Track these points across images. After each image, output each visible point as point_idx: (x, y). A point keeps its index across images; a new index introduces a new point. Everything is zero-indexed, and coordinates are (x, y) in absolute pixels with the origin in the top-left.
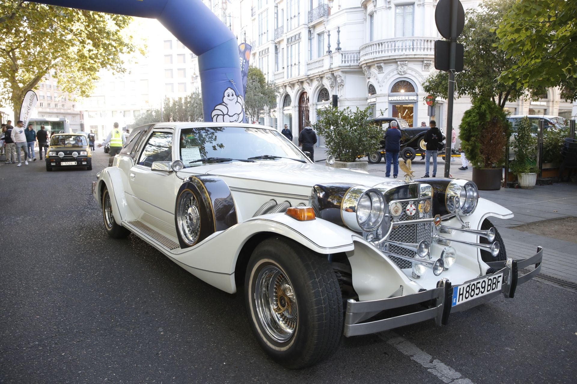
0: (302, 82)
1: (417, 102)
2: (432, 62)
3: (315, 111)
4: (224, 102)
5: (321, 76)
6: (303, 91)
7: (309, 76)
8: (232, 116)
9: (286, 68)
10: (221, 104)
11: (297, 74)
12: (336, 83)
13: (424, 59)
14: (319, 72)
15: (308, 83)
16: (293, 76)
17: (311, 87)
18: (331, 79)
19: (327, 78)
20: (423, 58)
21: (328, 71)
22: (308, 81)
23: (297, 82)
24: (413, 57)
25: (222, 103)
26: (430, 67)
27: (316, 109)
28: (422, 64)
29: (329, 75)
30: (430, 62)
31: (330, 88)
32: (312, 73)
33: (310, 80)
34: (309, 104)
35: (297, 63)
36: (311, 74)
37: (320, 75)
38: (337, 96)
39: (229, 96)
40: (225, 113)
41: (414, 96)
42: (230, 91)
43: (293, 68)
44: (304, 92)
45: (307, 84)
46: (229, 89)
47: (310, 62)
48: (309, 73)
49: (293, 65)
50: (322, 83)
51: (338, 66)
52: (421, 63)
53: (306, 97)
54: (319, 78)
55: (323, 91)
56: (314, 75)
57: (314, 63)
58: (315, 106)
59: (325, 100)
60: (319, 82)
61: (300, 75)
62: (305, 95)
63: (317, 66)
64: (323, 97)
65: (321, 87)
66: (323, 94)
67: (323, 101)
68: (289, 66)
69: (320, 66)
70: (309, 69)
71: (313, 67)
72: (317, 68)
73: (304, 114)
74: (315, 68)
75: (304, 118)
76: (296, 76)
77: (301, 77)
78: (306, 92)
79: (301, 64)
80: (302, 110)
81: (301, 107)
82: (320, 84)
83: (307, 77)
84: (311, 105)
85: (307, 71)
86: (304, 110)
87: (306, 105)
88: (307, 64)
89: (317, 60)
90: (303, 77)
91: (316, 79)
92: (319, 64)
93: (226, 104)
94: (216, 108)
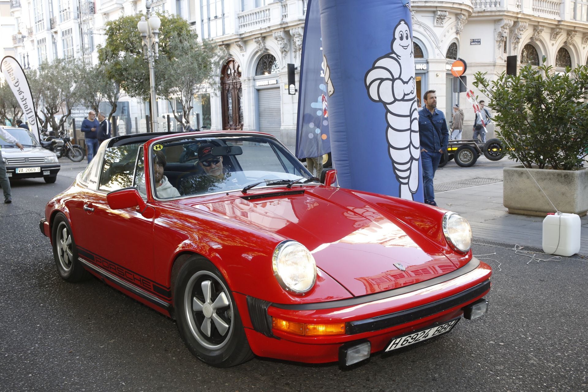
0: (228, 46)
1: (428, 72)
2: (447, 13)
3: (252, 90)
4: (393, 52)
5: (263, 35)
6: (228, 58)
7: (243, 36)
8: (407, 83)
9: (198, 23)
10: (387, 56)
11: (220, 33)
12: (290, 46)
13: (438, 9)
14: (261, 29)
15: (240, 47)
16: (213, 35)
17: (244, 53)
18: (283, 39)
19: (276, 39)
20: (436, 7)
21: (279, 27)
22: (240, 43)
23: (220, 45)
24: (423, 4)
25: (390, 54)
26: (444, 21)
27: (254, 86)
28: (434, 17)
29: (281, 34)
30: (445, 13)
31: (280, 53)
33: (243, 41)
34: (242, 79)
35: (219, 15)
36: (245, 33)
37: (261, 34)
38: (293, 65)
40: (396, 76)
41: (423, 63)
42: (403, 27)
43: (212, 23)
44: (231, 61)
45: (238, 49)
46: (402, 23)
47: (256, 11)
48: (242, 31)
49: (212, 17)
50: (265, 46)
51: (297, 19)
52: (432, 15)
53: (234, 68)
54: (260, 39)
55: (266, 57)
56: (251, 34)
57: (251, 14)
58: (252, 81)
59: (270, 73)
60: (260, 44)
61: (226, 33)
62: (231, 65)
63: (257, 20)
64: (265, 67)
65: (262, 52)
66: (265, 62)
67: (266, 74)
68: (206, 20)
69: (262, 19)
70: (242, 24)
71: (250, 22)
72: (256, 22)
73: (230, 95)
74: (254, 23)
75: (230, 101)
76: (218, 35)
77: (228, 37)
78: (234, 61)
79: (228, 17)
80: (227, 88)
81: (225, 83)
82: (261, 47)
83: (239, 37)
84: (245, 80)
85: (238, 28)
86: (231, 88)
87: (234, 81)
88: (238, 17)
89: (257, 10)
90: (231, 36)
91: (254, 40)
92: (260, 17)
93: (397, 56)
94: (376, 65)
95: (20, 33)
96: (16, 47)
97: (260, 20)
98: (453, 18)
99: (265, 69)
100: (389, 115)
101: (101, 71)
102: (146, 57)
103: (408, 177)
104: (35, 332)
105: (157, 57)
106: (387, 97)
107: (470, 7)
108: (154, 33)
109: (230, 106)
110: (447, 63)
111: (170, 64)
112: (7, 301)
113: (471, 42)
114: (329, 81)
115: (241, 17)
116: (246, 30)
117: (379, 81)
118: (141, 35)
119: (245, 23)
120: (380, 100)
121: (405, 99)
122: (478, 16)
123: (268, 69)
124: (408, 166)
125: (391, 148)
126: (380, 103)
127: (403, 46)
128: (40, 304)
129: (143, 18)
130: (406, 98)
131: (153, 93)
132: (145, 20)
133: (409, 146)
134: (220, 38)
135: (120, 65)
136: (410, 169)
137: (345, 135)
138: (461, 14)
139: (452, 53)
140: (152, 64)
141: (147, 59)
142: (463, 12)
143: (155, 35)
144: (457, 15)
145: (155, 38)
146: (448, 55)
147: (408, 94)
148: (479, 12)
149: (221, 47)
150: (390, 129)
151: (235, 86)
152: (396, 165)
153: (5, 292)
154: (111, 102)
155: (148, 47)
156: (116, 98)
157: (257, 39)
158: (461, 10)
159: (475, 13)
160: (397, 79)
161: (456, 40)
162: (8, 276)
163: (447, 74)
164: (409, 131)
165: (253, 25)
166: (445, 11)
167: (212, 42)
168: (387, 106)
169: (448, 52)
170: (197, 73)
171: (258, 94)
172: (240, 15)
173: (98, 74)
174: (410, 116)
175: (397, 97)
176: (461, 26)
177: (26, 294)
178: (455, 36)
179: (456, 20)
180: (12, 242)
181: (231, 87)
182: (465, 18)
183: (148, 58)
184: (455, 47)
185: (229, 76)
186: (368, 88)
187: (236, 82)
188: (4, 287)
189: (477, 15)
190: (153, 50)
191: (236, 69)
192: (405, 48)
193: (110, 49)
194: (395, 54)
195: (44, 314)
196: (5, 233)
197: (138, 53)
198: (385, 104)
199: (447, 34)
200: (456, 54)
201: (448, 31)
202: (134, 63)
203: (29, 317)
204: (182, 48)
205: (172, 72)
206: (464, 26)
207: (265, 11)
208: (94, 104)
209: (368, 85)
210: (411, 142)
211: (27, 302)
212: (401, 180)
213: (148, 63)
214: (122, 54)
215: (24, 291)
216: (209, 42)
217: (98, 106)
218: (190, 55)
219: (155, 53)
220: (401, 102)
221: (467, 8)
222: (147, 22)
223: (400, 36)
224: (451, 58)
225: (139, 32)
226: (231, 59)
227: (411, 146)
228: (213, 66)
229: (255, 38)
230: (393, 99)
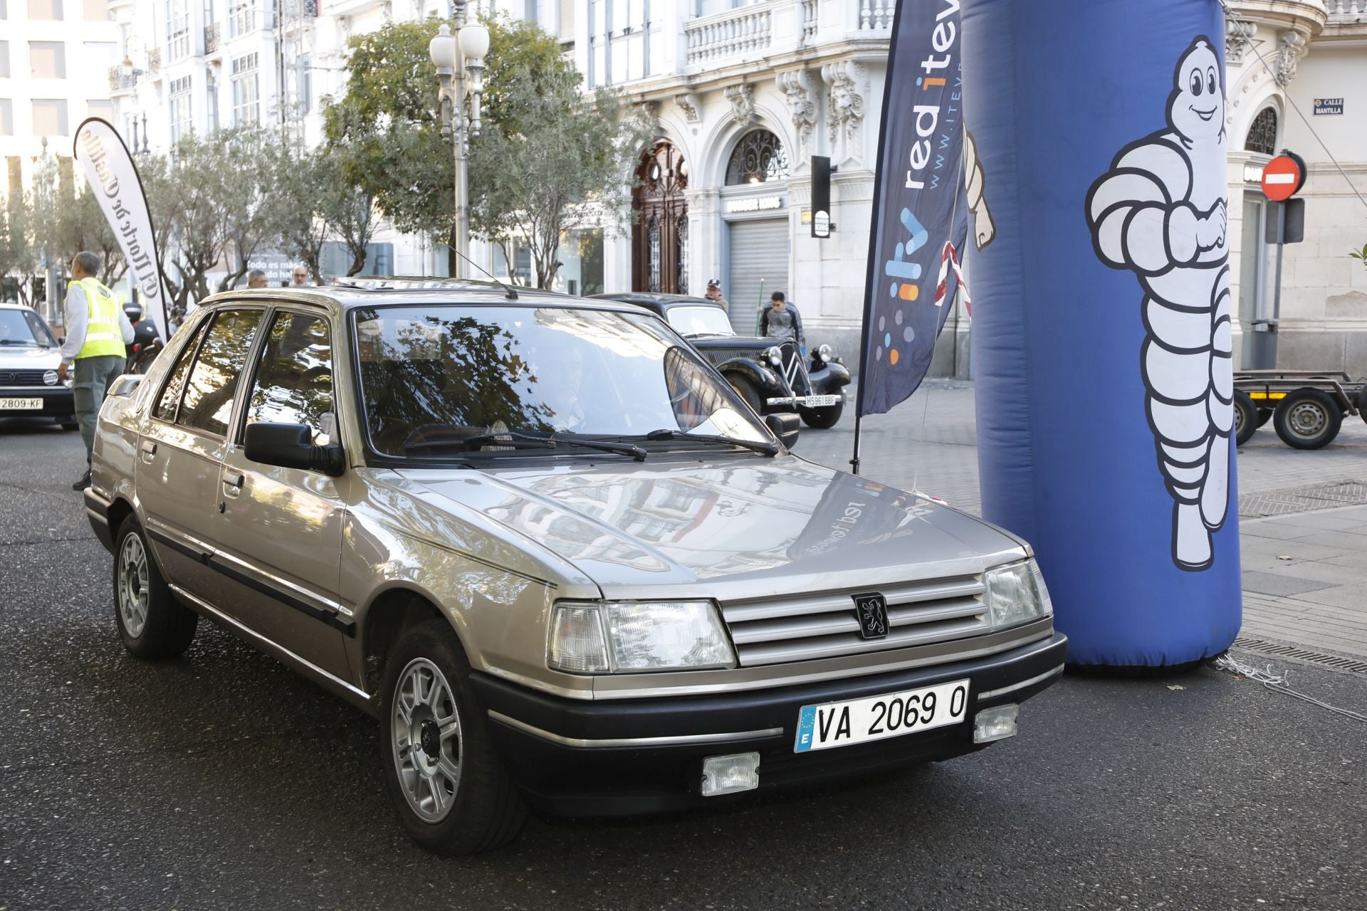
0: (655, 106)
2: (1255, 28)
3: (714, 223)
5: (751, 80)
6: (656, 139)
7: (697, 81)
8: (1206, 215)
9: (581, 45)
10: (1155, 138)
11: (637, 72)
12: (821, 109)
14: (744, 64)
15: (687, 108)
17: (698, 126)
18: (802, 91)
19: (785, 90)
21: (794, 59)
22: (687, 99)
23: (636, 104)
26: (1246, 48)
27: (720, 212)
29: (799, 77)
30: (1248, 27)
31: (792, 129)
32: (707, 69)
33: (697, 94)
34: (688, 193)
35: (637, 25)
36: (704, 73)
37: (745, 76)
38: (828, 160)
39: (1197, 90)
40: (1177, 196)
43: (618, 47)
44: (660, 145)
45: (682, 113)
46: (1202, 45)
47: (735, 16)
48: (695, 67)
49: (618, 32)
50: (753, 109)
51: (841, 38)
53: (669, 164)
54: (741, 89)
55: (755, 138)
56: (717, 76)
57: (719, 25)
58: (714, 199)
59: (762, 178)
60: (740, 104)
61: (652, 73)
62: (662, 157)
63: (735, 41)
64: (750, 164)
65: (745, 123)
66: (752, 151)
67: (754, 182)
68: (600, 39)
69: (749, 37)
70: (696, 50)
71: (716, 45)
72: (734, 46)
73: (655, 234)
74: (727, 47)
75: (655, 249)
76: (630, 78)
77: (655, 83)
78: (668, 146)
79: (659, 30)
80: (649, 217)
81: (645, 204)
82: (743, 112)
83: (685, 82)
84: (697, 197)
85: (683, 58)
86: (658, 216)
87: (669, 198)
88: (686, 32)
89: (737, 13)
90: (665, 81)
91: (725, 93)
92: (744, 32)
93: (1183, 138)
94: (1121, 165)
95: (130, 63)
96: (117, 98)
97: (742, 39)
98: (1269, 43)
99: (750, 169)
100: (1152, 306)
101: (331, 164)
102: (448, 130)
103: (1201, 484)
104: (162, 898)
105: (475, 130)
106: (1148, 256)
107: (1318, 11)
108: (471, 69)
109: (655, 262)
110: (1248, 164)
111: (509, 150)
112: (85, 792)
113: (1316, 107)
114: (982, 204)
115: (693, 31)
116: (704, 67)
117: (1127, 209)
118: (438, 72)
119: (702, 48)
120: (1129, 263)
121: (1199, 260)
122: (1339, 37)
123: (759, 169)
124: (1200, 451)
125: (1152, 399)
126: (1129, 272)
127: (1199, 112)
128: (173, 806)
129: (445, 28)
130: (1204, 257)
131: (460, 225)
132: (448, 34)
133: (1205, 396)
134: (637, 86)
135: (378, 148)
136: (1205, 459)
137: (1021, 359)
138: (1291, 30)
139: (1262, 136)
140: (461, 149)
141: (450, 135)
142: (1298, 26)
143: (473, 74)
144: (1280, 33)
145: (473, 81)
146: (1252, 142)
147: (1209, 248)
148: (1342, 26)
149: (636, 109)
150: (1153, 344)
151: (671, 211)
152: (1166, 448)
153: (79, 763)
154: (351, 245)
155: (455, 104)
156: (365, 235)
157: (733, 91)
158: (1294, 18)
159: (1331, 27)
160: (1179, 204)
161: (1275, 102)
162: (87, 715)
163: (1246, 192)
164: (1208, 353)
165: (723, 53)
166: (1249, 23)
167: (620, 95)
168: (1150, 280)
169: (1251, 133)
170: (579, 175)
171: (731, 234)
172: (692, 27)
173: (324, 171)
174: (1212, 309)
175: (1178, 257)
176: (1289, 63)
177: (134, 774)
178: (1271, 89)
179: (1278, 47)
180: (96, 614)
181: (660, 212)
182: (1303, 42)
183: (453, 132)
184: (1272, 121)
185: (654, 184)
186: (1095, 227)
187: (674, 201)
188: (77, 749)
189: (1335, 32)
190: (466, 113)
191: (674, 167)
192: (1205, 115)
193: (356, 107)
194: (1178, 133)
195: (184, 840)
196: (78, 586)
197: (426, 119)
198: (1142, 274)
199: (1250, 84)
200: (1272, 140)
201: (1254, 78)
202: (415, 146)
203: (144, 848)
204: (543, 108)
205: (515, 170)
206: (1298, 63)
207: (757, 16)
208: (309, 248)
209: (1095, 220)
210: (1211, 385)
211: (139, 799)
212: (1178, 490)
213: (452, 145)
214: (384, 120)
215: (130, 761)
216: (612, 95)
217: (317, 253)
218: (561, 128)
219: (471, 121)
220: (1189, 269)
221: (1311, 16)
222: (453, 40)
223: (1194, 82)
224: (1258, 149)
225: (433, 65)
226: (662, 140)
227: (1212, 393)
228: (618, 158)
229: (729, 87)
230: (1165, 262)
